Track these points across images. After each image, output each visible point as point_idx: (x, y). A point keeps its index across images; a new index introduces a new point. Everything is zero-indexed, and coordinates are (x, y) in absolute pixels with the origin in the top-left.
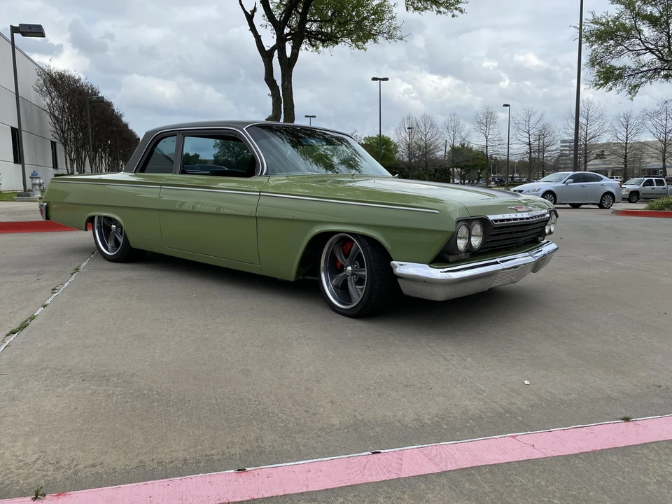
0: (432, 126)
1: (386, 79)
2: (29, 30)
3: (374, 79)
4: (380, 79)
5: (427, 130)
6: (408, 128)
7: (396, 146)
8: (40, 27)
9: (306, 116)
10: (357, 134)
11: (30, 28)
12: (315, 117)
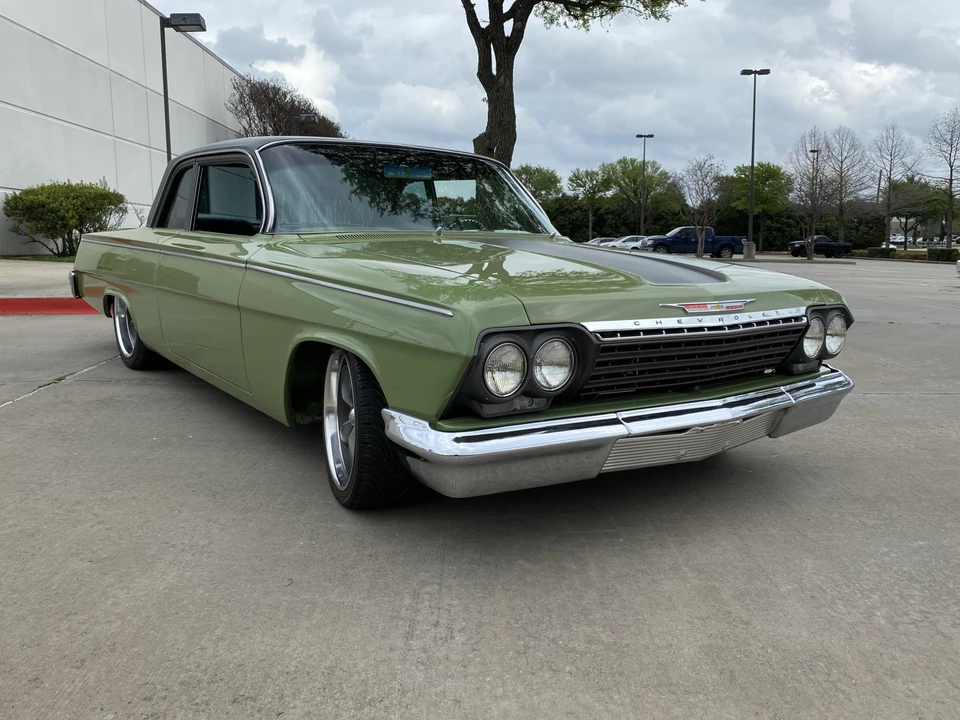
0: (853, 146)
1: (766, 72)
2: (183, 23)
3: (746, 72)
4: (755, 72)
5: (845, 154)
6: (812, 151)
7: (790, 181)
8: (197, 16)
9: (638, 136)
10: (713, 161)
11: (184, 19)
12: (652, 136)
